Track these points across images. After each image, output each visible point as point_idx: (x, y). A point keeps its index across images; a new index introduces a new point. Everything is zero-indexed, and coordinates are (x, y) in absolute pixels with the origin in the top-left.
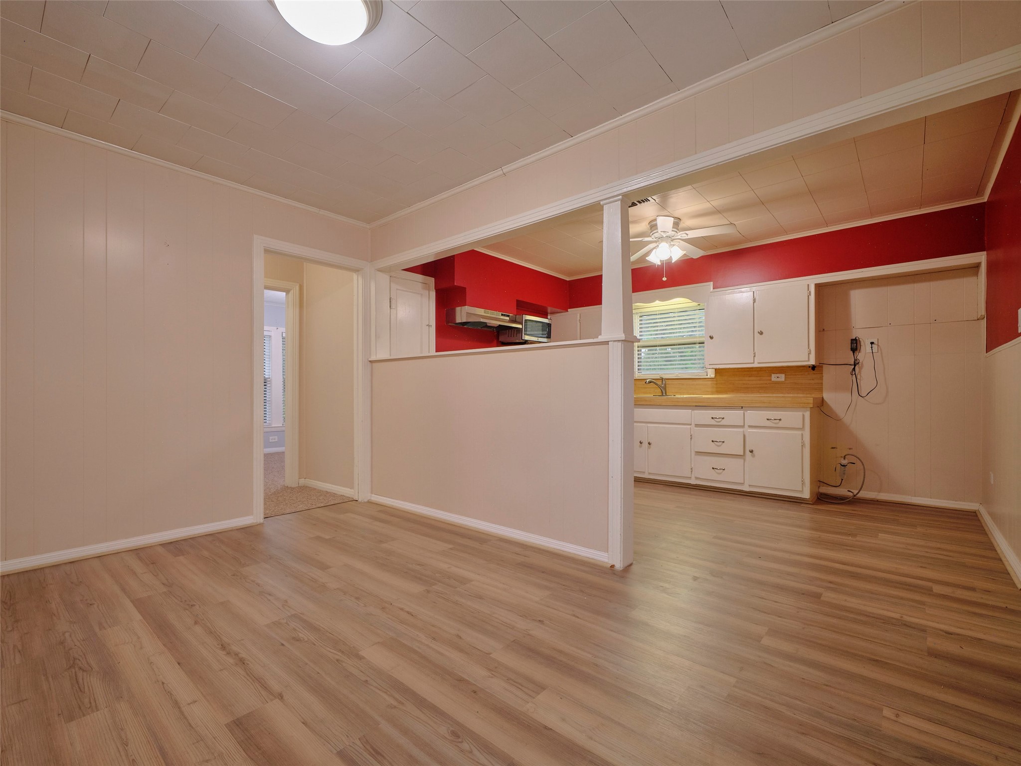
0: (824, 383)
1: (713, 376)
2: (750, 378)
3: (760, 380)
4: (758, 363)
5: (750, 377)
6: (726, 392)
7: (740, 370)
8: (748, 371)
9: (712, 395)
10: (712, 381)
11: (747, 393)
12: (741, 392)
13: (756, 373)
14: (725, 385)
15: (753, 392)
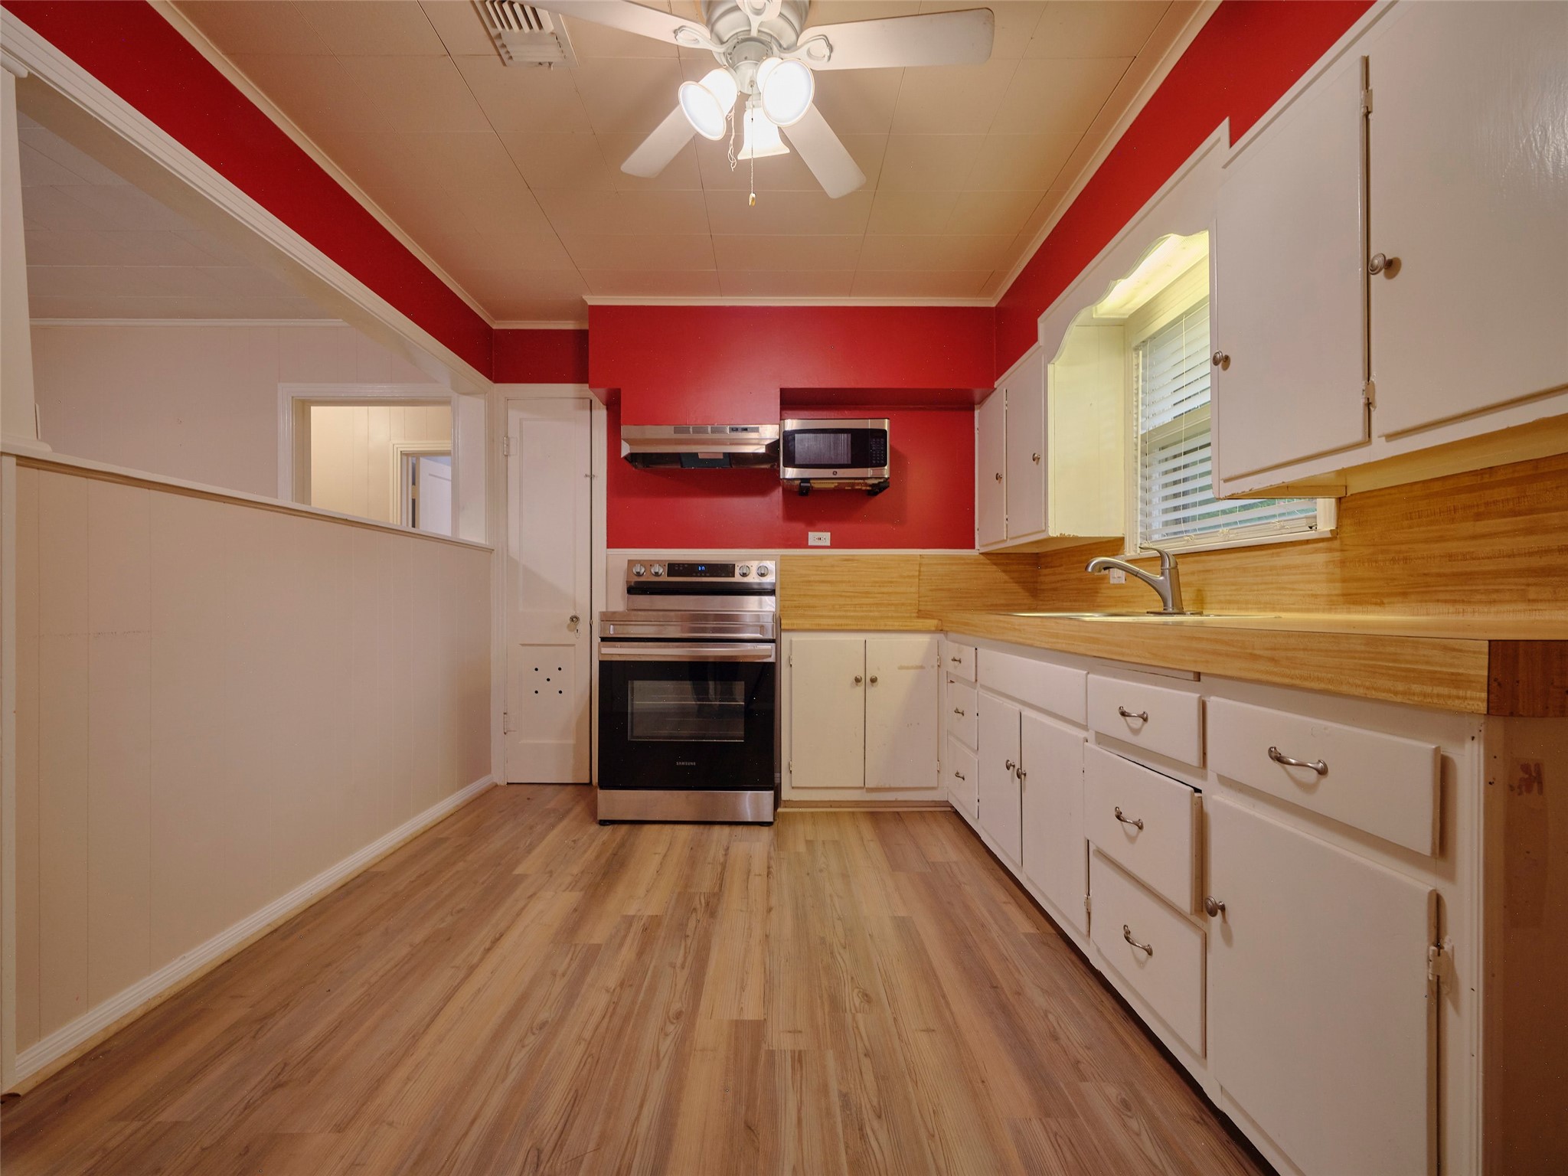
1: (1332, 527)
2: (1482, 526)
5: (1478, 517)
6: (1378, 600)
7: (1436, 487)
8: (1470, 489)
9: (1330, 610)
10: (1330, 550)
11: (1463, 601)
12: (1438, 601)
13: (1510, 492)
14: (1374, 564)
15: (1494, 596)
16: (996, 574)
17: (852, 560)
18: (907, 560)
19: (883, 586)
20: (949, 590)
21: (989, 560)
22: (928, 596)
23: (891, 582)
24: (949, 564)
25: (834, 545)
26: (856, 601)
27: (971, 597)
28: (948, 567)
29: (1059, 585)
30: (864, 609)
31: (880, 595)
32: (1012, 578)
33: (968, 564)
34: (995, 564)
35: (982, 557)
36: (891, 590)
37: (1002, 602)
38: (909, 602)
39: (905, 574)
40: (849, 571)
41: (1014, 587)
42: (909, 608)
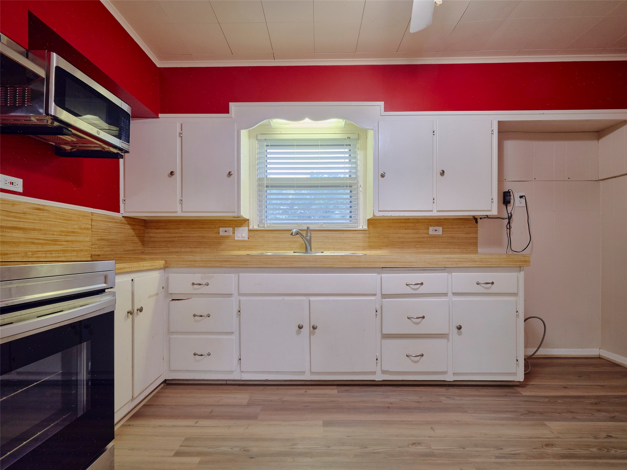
0: (478, 237)
1: (366, 227)
2: (407, 231)
3: (417, 233)
4: (438, 211)
5: (406, 229)
6: (379, 247)
7: (396, 221)
8: (404, 223)
10: (365, 233)
11: (402, 248)
12: (396, 248)
13: (412, 225)
14: (379, 238)
15: (409, 247)
16: (129, 231)
17: (43, 210)
18: (84, 215)
19: (68, 235)
20: (107, 240)
21: (127, 221)
22: (96, 244)
23: (74, 232)
24: (109, 222)
25: (25, 193)
26: (47, 248)
27: (118, 245)
28: (107, 223)
29: (177, 239)
30: (54, 255)
31: (66, 243)
32: (136, 234)
33: (117, 222)
34: (129, 224)
35: (123, 219)
36: (73, 238)
37: (131, 248)
38: (86, 248)
39: (83, 227)
40: (40, 220)
41: (136, 239)
42: (85, 253)
